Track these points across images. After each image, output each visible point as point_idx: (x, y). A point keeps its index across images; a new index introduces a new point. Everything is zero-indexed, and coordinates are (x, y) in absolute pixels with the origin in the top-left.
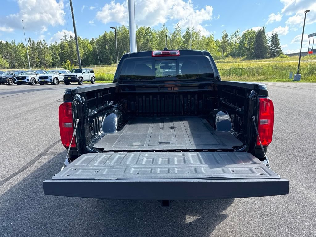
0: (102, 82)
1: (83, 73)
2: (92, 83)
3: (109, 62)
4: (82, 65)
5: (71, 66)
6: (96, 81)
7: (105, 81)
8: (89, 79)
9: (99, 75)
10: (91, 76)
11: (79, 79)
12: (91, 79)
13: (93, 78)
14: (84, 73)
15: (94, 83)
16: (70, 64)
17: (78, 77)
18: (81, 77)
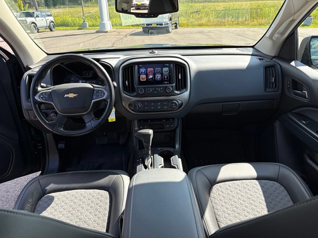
0: (64, 28)
1: (35, 17)
2: (51, 30)
3: (78, 2)
4: (39, 6)
5: (24, 7)
6: (56, 28)
7: (68, 28)
8: (46, 25)
9: (61, 19)
10: (49, 21)
11: (31, 26)
12: (48, 25)
13: (52, 23)
14: (37, 16)
15: (54, 30)
16: (22, 5)
17: (28, 23)
18: (33, 23)
